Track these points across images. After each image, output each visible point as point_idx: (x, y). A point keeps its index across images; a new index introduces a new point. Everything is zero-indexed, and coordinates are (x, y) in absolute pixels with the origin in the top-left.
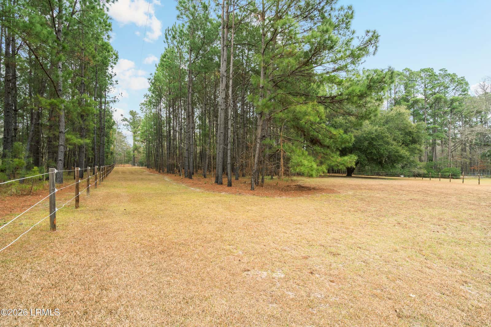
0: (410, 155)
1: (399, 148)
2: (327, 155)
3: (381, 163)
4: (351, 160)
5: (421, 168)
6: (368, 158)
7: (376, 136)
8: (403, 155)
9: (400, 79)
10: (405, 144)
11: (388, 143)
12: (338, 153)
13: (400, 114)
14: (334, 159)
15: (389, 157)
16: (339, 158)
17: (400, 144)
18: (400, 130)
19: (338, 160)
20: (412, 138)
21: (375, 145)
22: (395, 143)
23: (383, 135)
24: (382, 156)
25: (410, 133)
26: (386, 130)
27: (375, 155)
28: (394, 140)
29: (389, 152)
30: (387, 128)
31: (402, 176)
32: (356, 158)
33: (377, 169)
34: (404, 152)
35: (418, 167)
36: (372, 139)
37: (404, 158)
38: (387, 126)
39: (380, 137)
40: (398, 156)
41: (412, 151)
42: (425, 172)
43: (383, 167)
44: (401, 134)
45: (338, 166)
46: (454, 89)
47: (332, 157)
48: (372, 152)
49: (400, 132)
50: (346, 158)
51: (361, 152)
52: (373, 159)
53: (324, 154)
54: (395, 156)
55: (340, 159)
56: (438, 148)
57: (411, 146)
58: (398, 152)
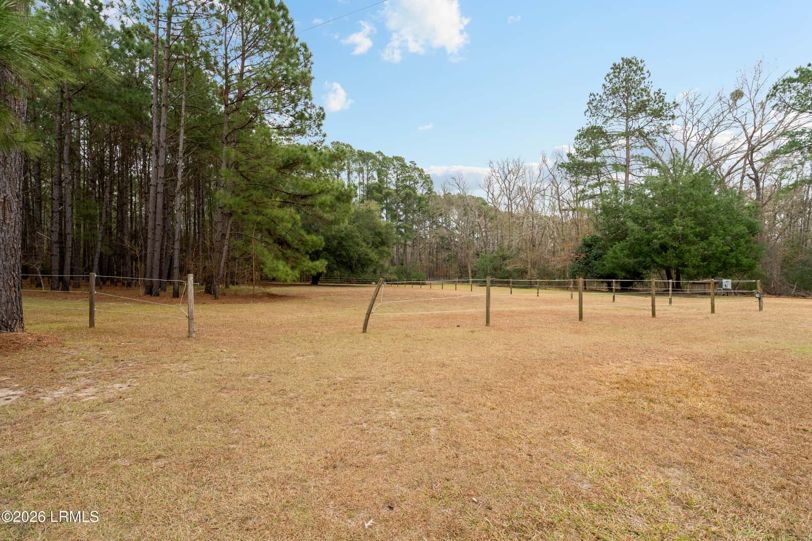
0: (380, 258)
1: (369, 251)
2: (298, 259)
3: (351, 267)
4: (321, 265)
5: (392, 273)
6: (337, 261)
7: (345, 234)
8: (373, 258)
9: (374, 164)
10: (375, 245)
11: (358, 245)
12: (308, 257)
13: (370, 211)
14: (305, 264)
15: (359, 261)
16: (310, 262)
17: (370, 246)
18: (370, 229)
19: (309, 265)
20: (382, 239)
21: (344, 246)
22: (364, 244)
23: (353, 234)
24: (351, 258)
25: (379, 234)
26: (356, 228)
27: (344, 257)
28: (364, 240)
29: (359, 255)
30: (357, 226)
31: (374, 283)
32: (326, 263)
33: (346, 274)
34: (373, 255)
35: (390, 271)
36: (342, 238)
37: (373, 261)
38: (357, 224)
39: (349, 236)
40: (368, 259)
41: (381, 253)
42: (396, 277)
43: (352, 272)
44: (371, 235)
45: (309, 271)
46: (422, 186)
47: (304, 261)
48: (341, 254)
49: (370, 232)
50: (317, 263)
51: (329, 253)
52: (342, 263)
53: (295, 258)
54: (365, 259)
55: (311, 264)
56: (409, 250)
57: (380, 249)
58: (368, 255)
